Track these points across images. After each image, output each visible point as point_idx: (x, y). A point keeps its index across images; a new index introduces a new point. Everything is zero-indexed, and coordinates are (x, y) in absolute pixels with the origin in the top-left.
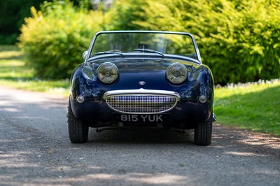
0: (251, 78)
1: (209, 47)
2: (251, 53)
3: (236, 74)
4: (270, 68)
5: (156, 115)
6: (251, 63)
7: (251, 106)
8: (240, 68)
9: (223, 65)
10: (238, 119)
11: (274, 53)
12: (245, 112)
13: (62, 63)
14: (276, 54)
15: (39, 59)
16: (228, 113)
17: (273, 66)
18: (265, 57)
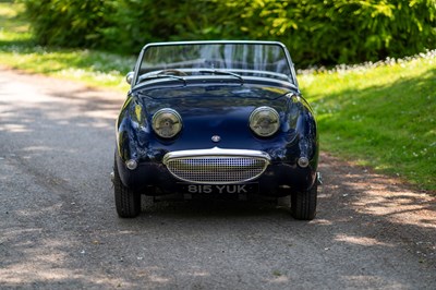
0: (374, 53)
1: (306, 5)
2: (373, 15)
3: (349, 46)
4: (404, 36)
5: (237, 185)
6: (373, 30)
7: (374, 117)
8: (356, 38)
9: (329, 33)
10: (354, 142)
11: (410, 13)
12: (365, 129)
13: (77, 23)
14: (413, 15)
15: (40, 17)
16: (338, 130)
17: (409, 35)
18: (396, 21)
